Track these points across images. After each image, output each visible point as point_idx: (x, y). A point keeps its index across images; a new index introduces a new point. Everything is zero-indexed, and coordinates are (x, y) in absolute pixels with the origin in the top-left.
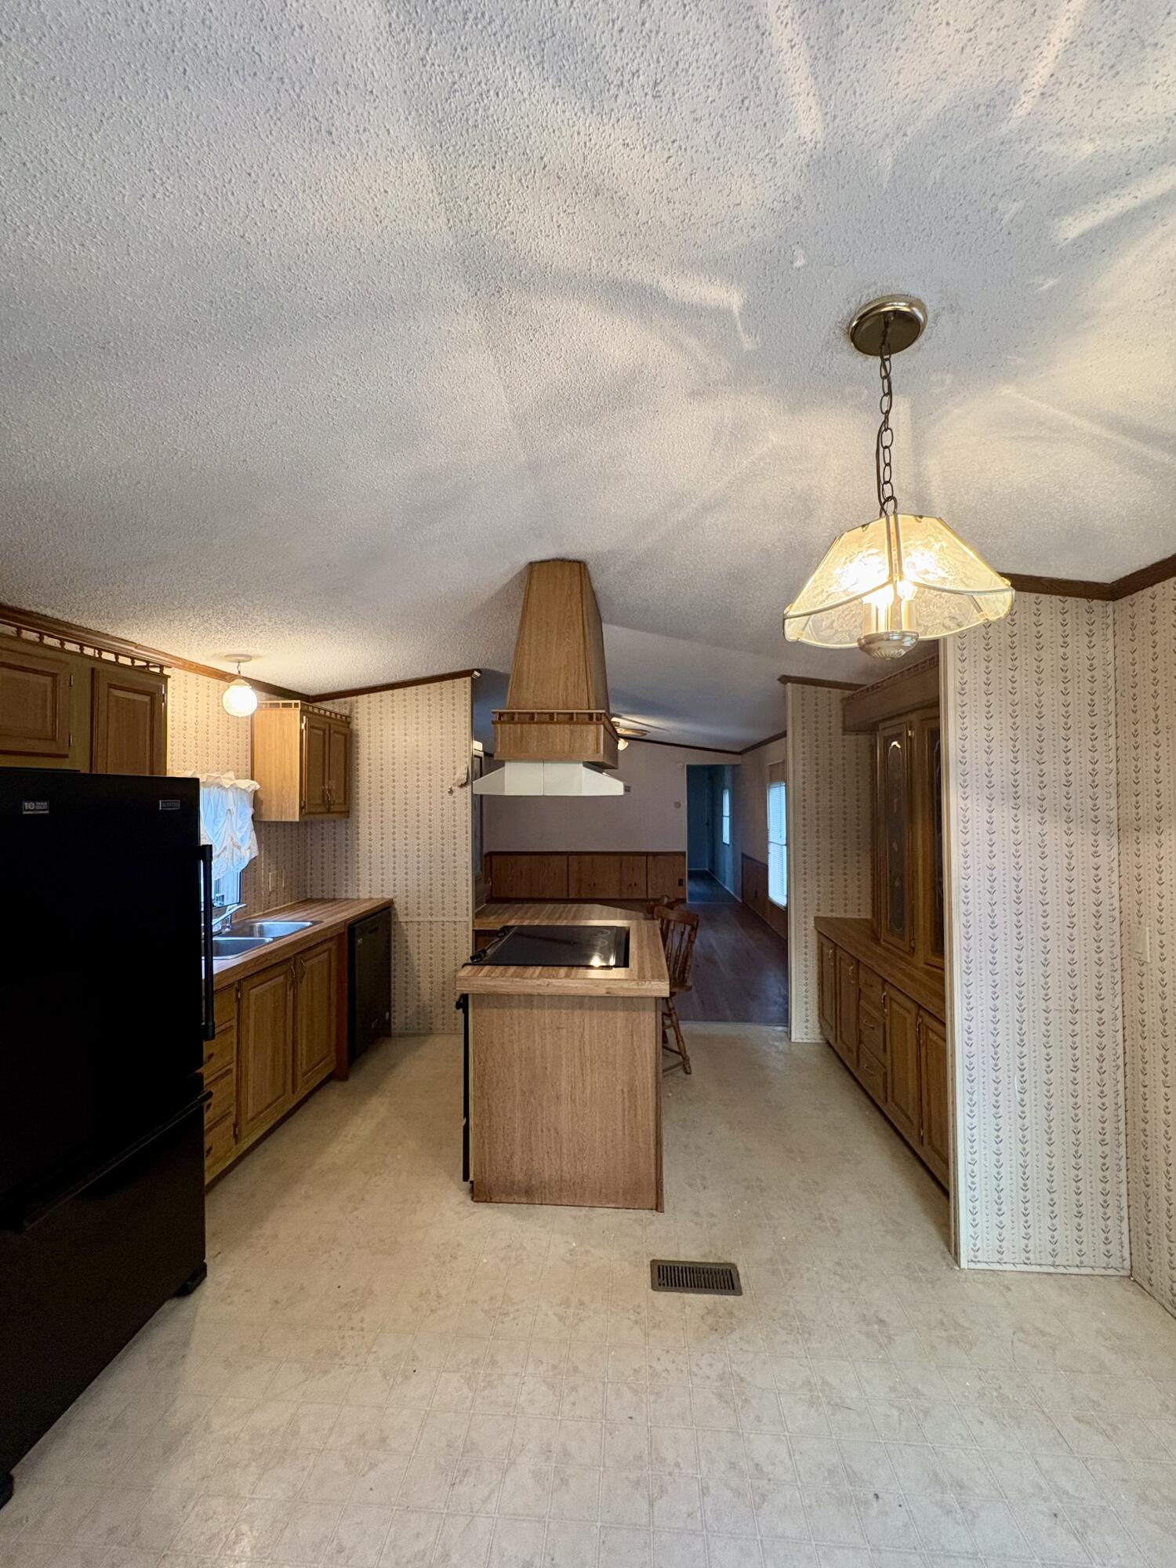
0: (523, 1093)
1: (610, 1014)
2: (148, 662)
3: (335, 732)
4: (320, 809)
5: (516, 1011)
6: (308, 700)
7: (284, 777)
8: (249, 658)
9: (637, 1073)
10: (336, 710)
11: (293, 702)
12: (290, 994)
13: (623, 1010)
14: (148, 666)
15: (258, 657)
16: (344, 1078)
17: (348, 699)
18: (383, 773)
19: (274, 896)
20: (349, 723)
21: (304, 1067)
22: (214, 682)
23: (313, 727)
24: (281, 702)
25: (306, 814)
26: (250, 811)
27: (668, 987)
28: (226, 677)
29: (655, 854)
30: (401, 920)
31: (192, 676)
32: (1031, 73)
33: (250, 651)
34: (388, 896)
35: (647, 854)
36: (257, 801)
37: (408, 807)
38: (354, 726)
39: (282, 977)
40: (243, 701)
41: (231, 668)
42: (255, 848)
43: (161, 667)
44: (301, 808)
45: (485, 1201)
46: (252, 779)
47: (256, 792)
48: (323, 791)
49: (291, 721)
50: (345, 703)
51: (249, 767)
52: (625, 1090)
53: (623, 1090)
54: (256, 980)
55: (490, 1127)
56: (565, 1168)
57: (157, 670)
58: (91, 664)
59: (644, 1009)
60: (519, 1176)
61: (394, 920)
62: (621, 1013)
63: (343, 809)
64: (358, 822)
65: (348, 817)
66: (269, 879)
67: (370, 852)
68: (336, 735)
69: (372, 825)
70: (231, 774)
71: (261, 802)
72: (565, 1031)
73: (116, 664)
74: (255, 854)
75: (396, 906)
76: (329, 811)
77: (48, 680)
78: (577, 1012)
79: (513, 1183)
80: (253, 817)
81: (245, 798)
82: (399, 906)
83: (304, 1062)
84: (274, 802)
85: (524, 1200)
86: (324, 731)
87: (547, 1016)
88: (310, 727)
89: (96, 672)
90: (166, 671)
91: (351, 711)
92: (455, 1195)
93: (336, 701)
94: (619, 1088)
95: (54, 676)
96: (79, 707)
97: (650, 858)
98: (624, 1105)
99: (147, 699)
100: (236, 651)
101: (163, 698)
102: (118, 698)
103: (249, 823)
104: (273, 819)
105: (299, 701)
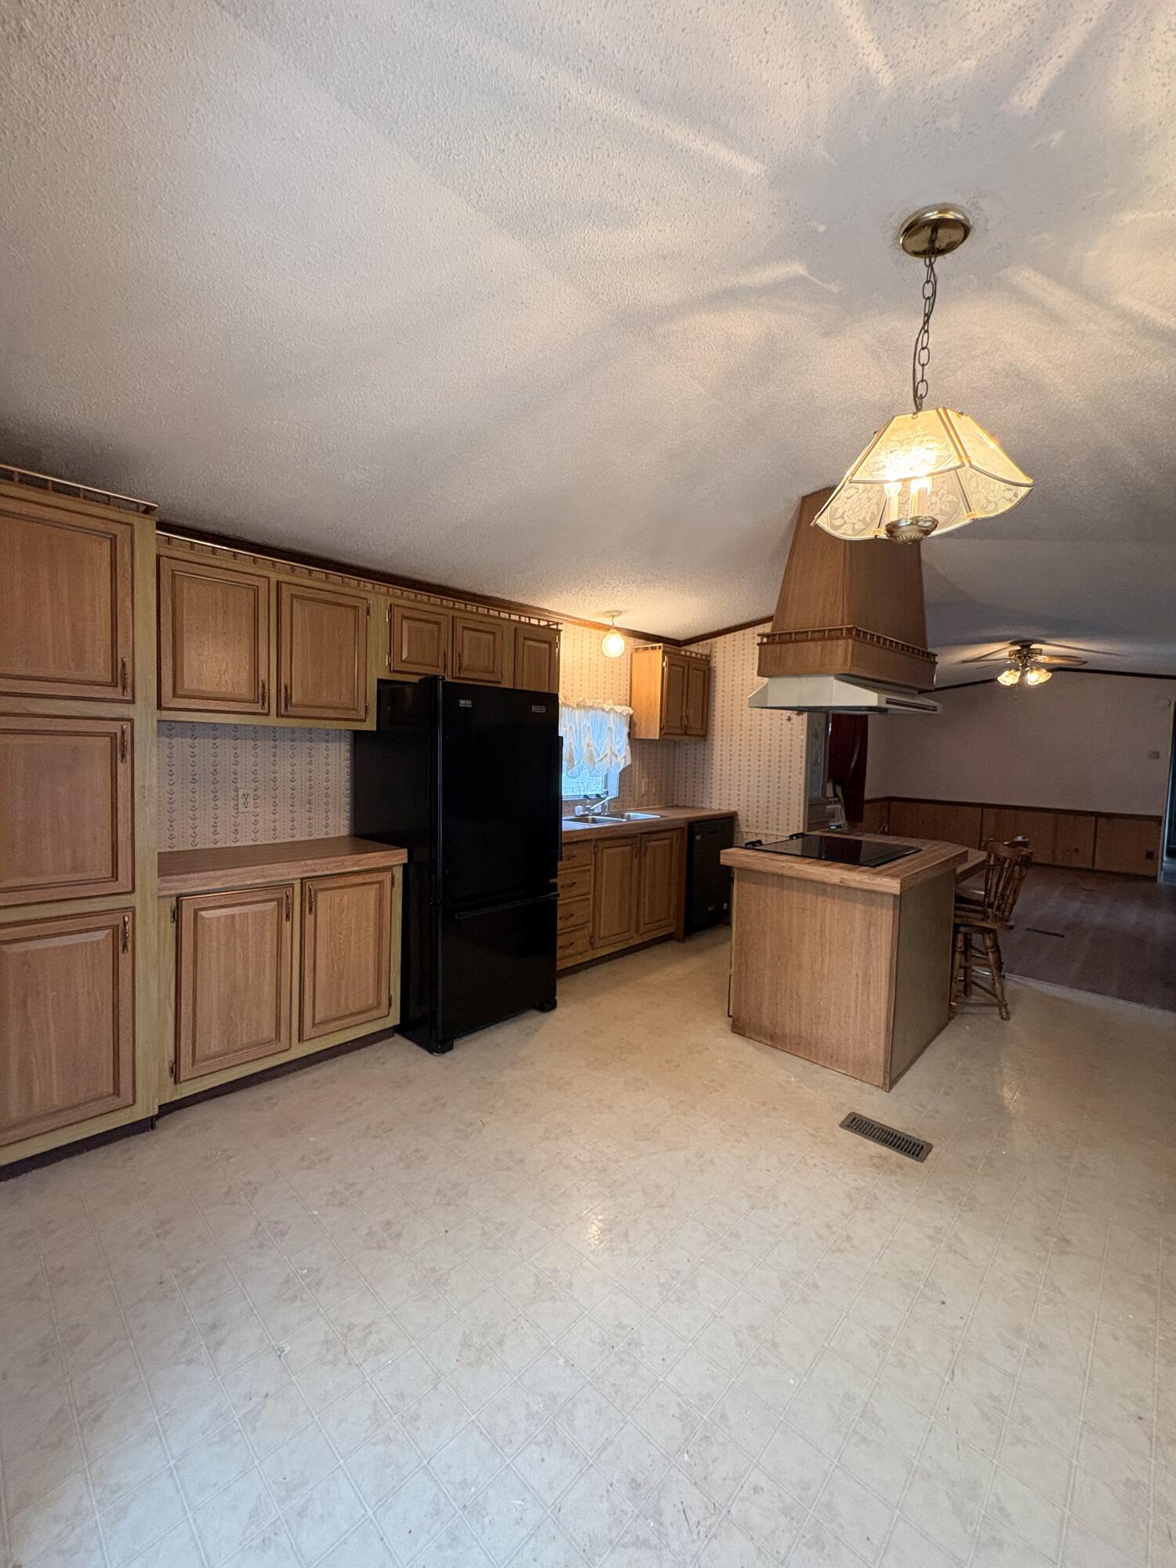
0: (773, 957)
1: (850, 905)
2: (548, 621)
3: (694, 669)
4: (678, 731)
5: (770, 890)
6: (671, 644)
7: (651, 704)
8: (620, 613)
9: (871, 962)
10: (700, 651)
11: (657, 645)
12: (636, 861)
13: (862, 904)
14: (548, 625)
15: (626, 611)
16: (682, 940)
17: (709, 641)
18: (734, 703)
19: (646, 798)
20: (709, 661)
21: (646, 919)
22: (595, 632)
23: (672, 665)
24: (649, 646)
25: (665, 734)
26: (626, 730)
27: (899, 885)
28: (606, 628)
29: (1109, 816)
30: (743, 830)
31: (587, 630)
32: (870, 64)
33: (618, 607)
34: (733, 809)
35: (1097, 815)
36: (632, 723)
37: (752, 733)
38: (713, 664)
39: (629, 847)
40: (616, 645)
41: (608, 621)
42: (629, 758)
43: (557, 624)
44: (661, 729)
45: (740, 1034)
46: (630, 706)
47: (631, 716)
48: (681, 717)
49: (655, 660)
50: (707, 644)
51: (628, 697)
52: (860, 975)
53: (857, 975)
54: (608, 843)
55: (746, 978)
56: (803, 1027)
57: (555, 627)
58: (515, 624)
59: (882, 906)
60: (766, 1023)
61: (736, 829)
62: (859, 906)
63: (701, 733)
64: (712, 745)
65: (705, 740)
66: (642, 784)
67: (721, 770)
68: (695, 672)
69: (723, 748)
70: (610, 701)
71: (635, 724)
72: (809, 912)
73: (529, 624)
74: (628, 763)
75: (739, 818)
76: (685, 734)
77: (491, 637)
78: (820, 898)
79: (761, 1027)
80: (629, 734)
81: (623, 719)
82: (742, 817)
83: (646, 915)
84: (644, 724)
85: (769, 1043)
86: (684, 668)
87: (795, 897)
88: (671, 665)
89: (518, 629)
90: (560, 627)
91: (711, 651)
92: (723, 1024)
93: (701, 643)
94: (854, 972)
95: (494, 634)
96: (508, 649)
97: (1102, 820)
98: (857, 989)
99: (547, 646)
100: (612, 607)
101: (557, 645)
102: (529, 646)
103: (625, 739)
104: (642, 737)
105: (661, 644)
